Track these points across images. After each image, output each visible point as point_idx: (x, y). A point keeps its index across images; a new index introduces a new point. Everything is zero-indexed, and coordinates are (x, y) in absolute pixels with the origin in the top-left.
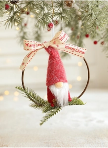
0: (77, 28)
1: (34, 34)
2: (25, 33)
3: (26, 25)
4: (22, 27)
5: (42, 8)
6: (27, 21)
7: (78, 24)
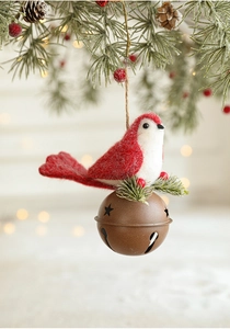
0: (183, 74)
1: (82, 87)
2: (60, 84)
3: (62, 64)
4: (55, 70)
5: (102, 32)
6: (66, 56)
7: (185, 63)
